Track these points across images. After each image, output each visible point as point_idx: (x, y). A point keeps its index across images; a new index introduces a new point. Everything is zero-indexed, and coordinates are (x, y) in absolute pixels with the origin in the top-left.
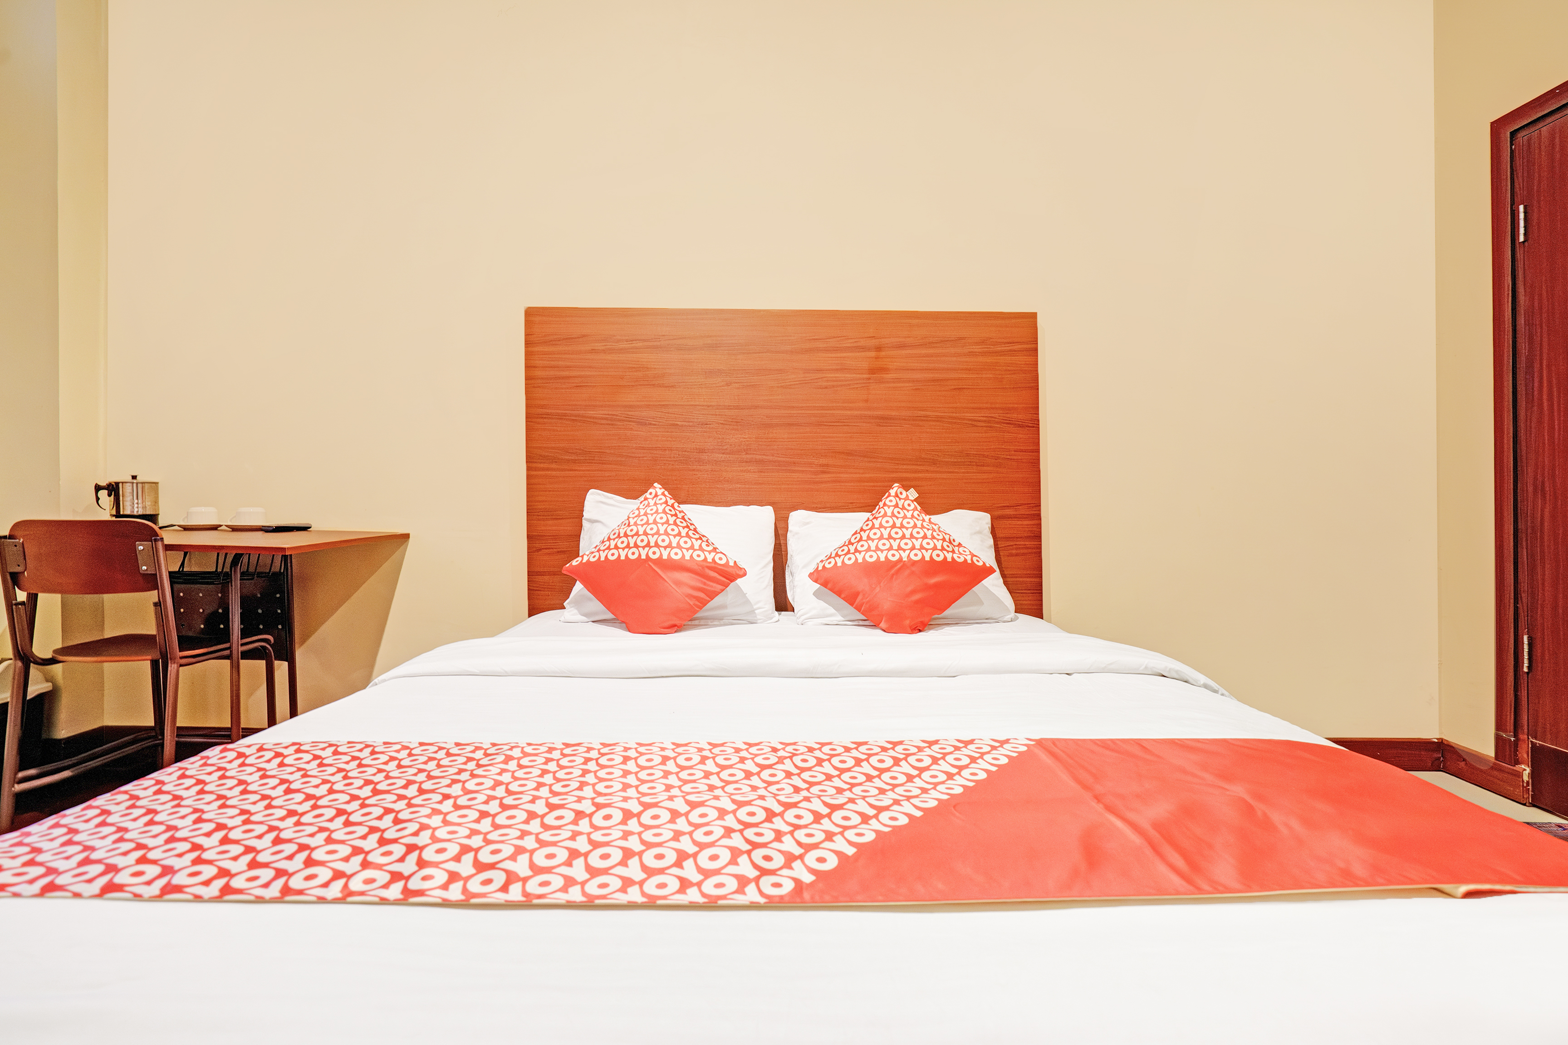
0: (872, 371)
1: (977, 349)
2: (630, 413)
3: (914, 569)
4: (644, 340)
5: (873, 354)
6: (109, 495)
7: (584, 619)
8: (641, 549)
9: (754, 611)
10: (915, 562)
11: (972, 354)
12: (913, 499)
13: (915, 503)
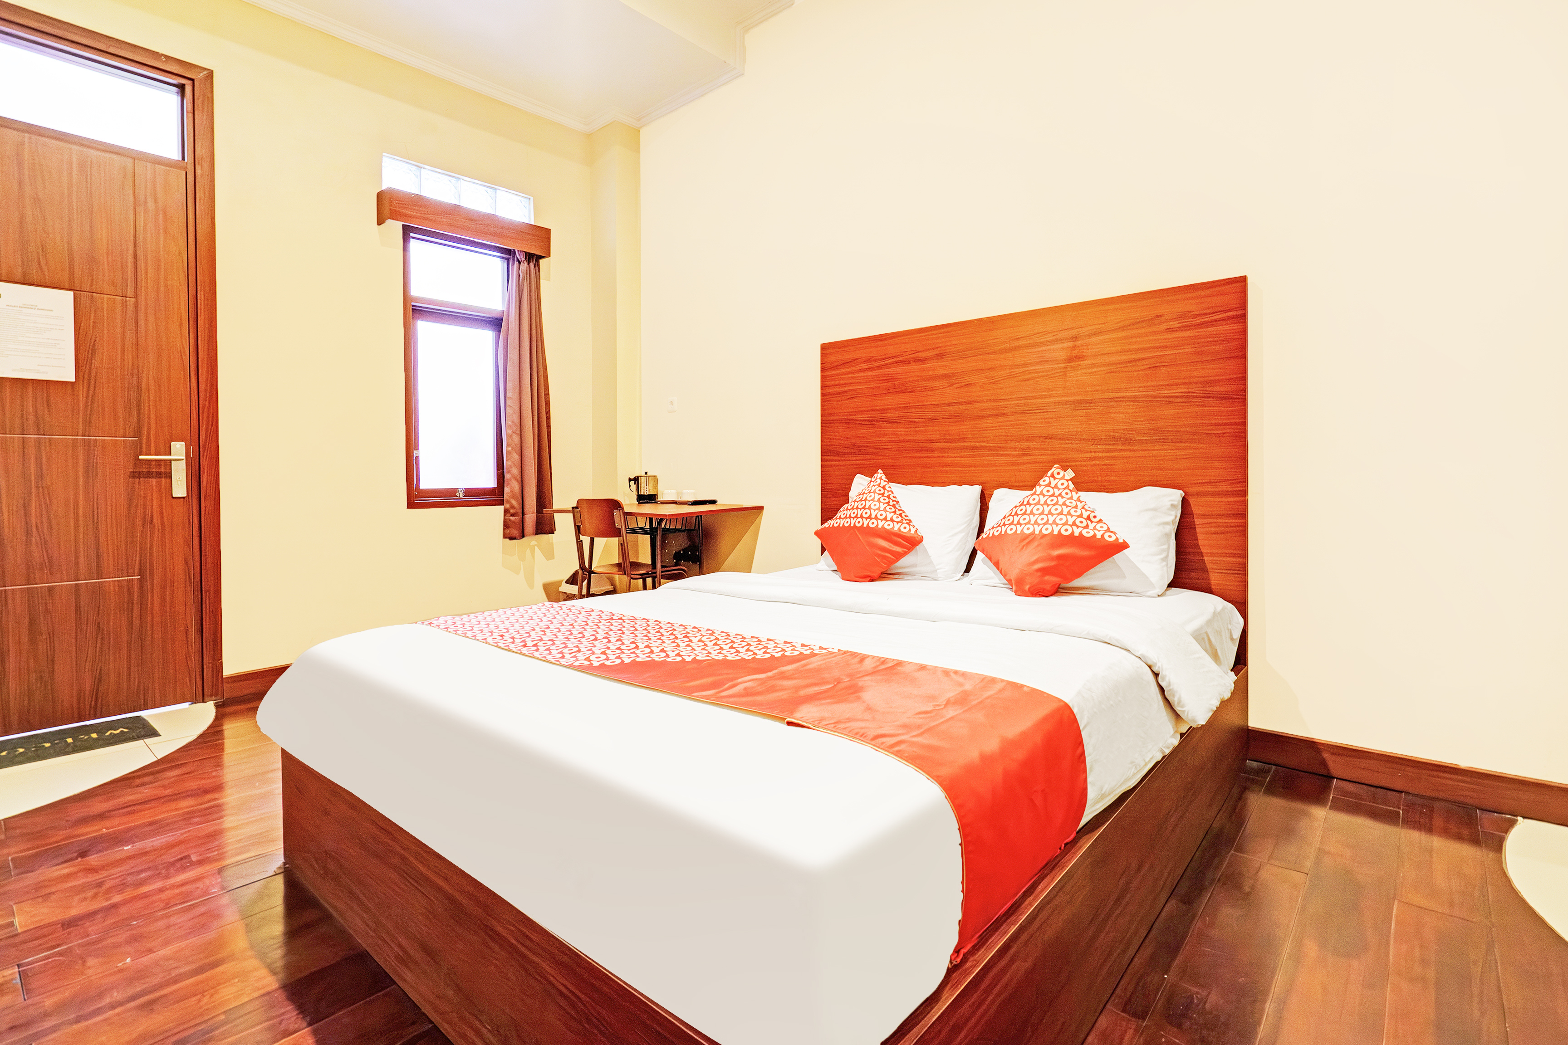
0: (1070, 360)
1: (1175, 324)
2: (884, 415)
3: (1042, 541)
4: (893, 357)
5: (1071, 344)
6: (635, 484)
7: (827, 568)
8: (864, 519)
9: (936, 571)
10: (1045, 535)
11: (1170, 330)
12: (1069, 478)
13: (1070, 482)
